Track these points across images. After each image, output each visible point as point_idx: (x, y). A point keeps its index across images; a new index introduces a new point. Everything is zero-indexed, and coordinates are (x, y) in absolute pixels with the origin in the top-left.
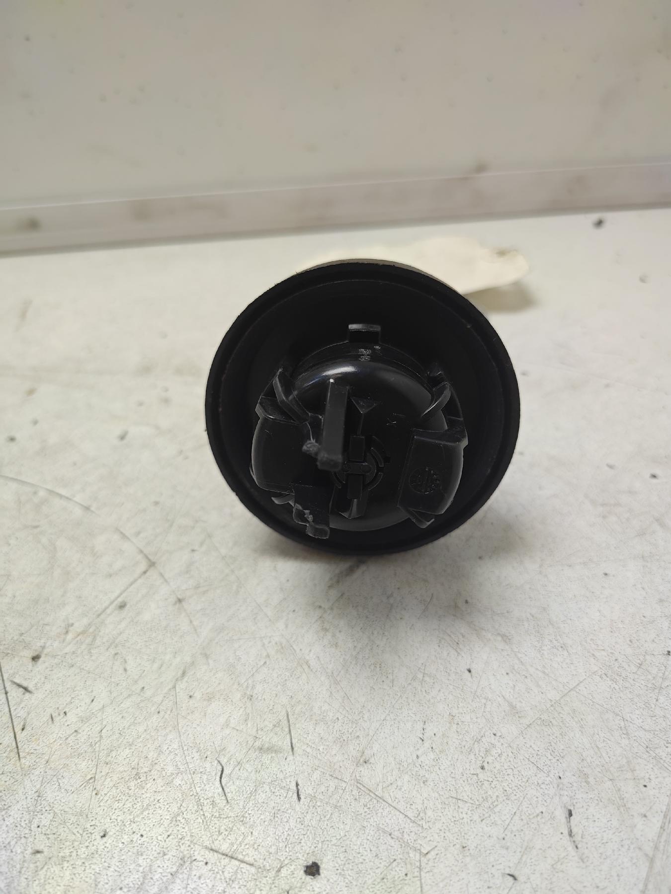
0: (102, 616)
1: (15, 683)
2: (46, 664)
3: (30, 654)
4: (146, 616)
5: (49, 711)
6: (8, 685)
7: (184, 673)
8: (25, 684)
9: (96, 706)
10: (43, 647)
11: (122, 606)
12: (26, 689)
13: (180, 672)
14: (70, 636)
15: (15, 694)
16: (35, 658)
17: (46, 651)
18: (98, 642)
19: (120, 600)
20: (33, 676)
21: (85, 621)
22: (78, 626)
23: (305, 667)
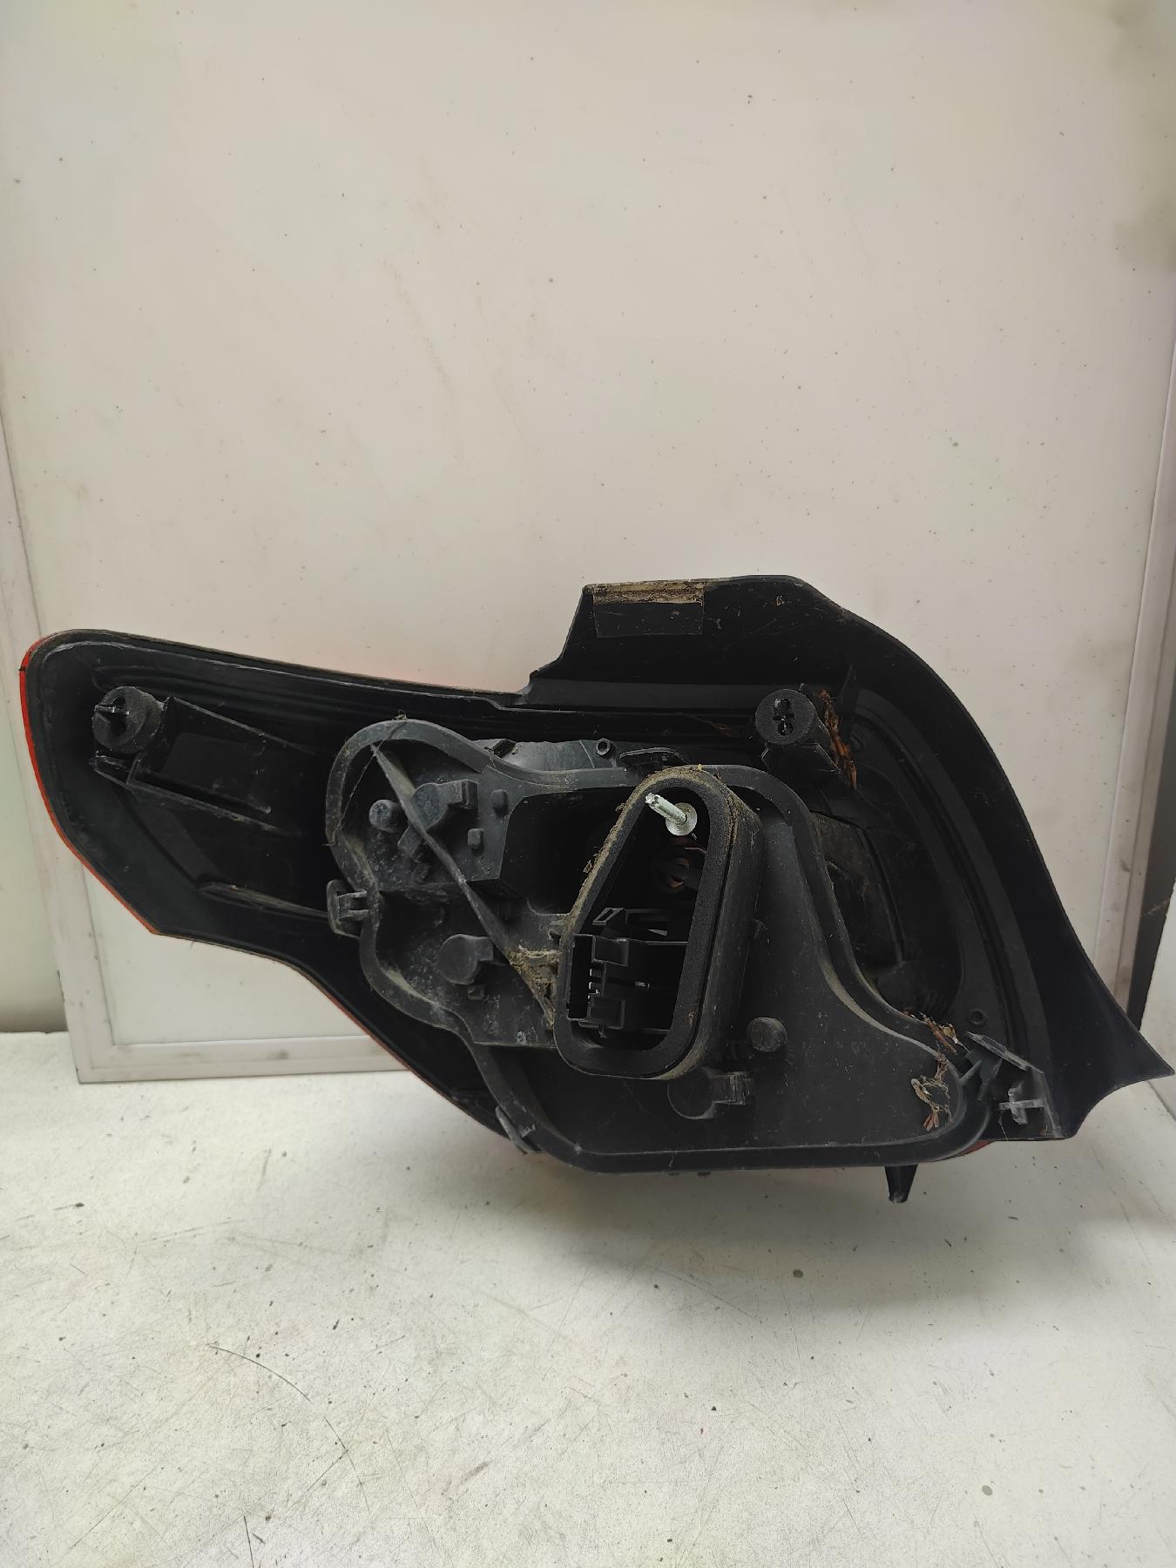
0: (311, 1491)
1: (254, 1535)
2: (274, 1524)
3: (264, 1515)
4: (339, 1494)
5: (275, 1557)
6: (250, 1536)
7: (358, 1540)
8: (260, 1536)
9: (303, 1557)
10: (273, 1511)
11: (324, 1484)
12: (261, 1540)
13: (356, 1539)
14: (290, 1504)
15: (255, 1542)
16: (268, 1518)
17: (274, 1513)
18: (307, 1510)
19: (323, 1479)
20: (266, 1531)
21: (300, 1493)
22: (295, 1497)
23: (433, 1544)
